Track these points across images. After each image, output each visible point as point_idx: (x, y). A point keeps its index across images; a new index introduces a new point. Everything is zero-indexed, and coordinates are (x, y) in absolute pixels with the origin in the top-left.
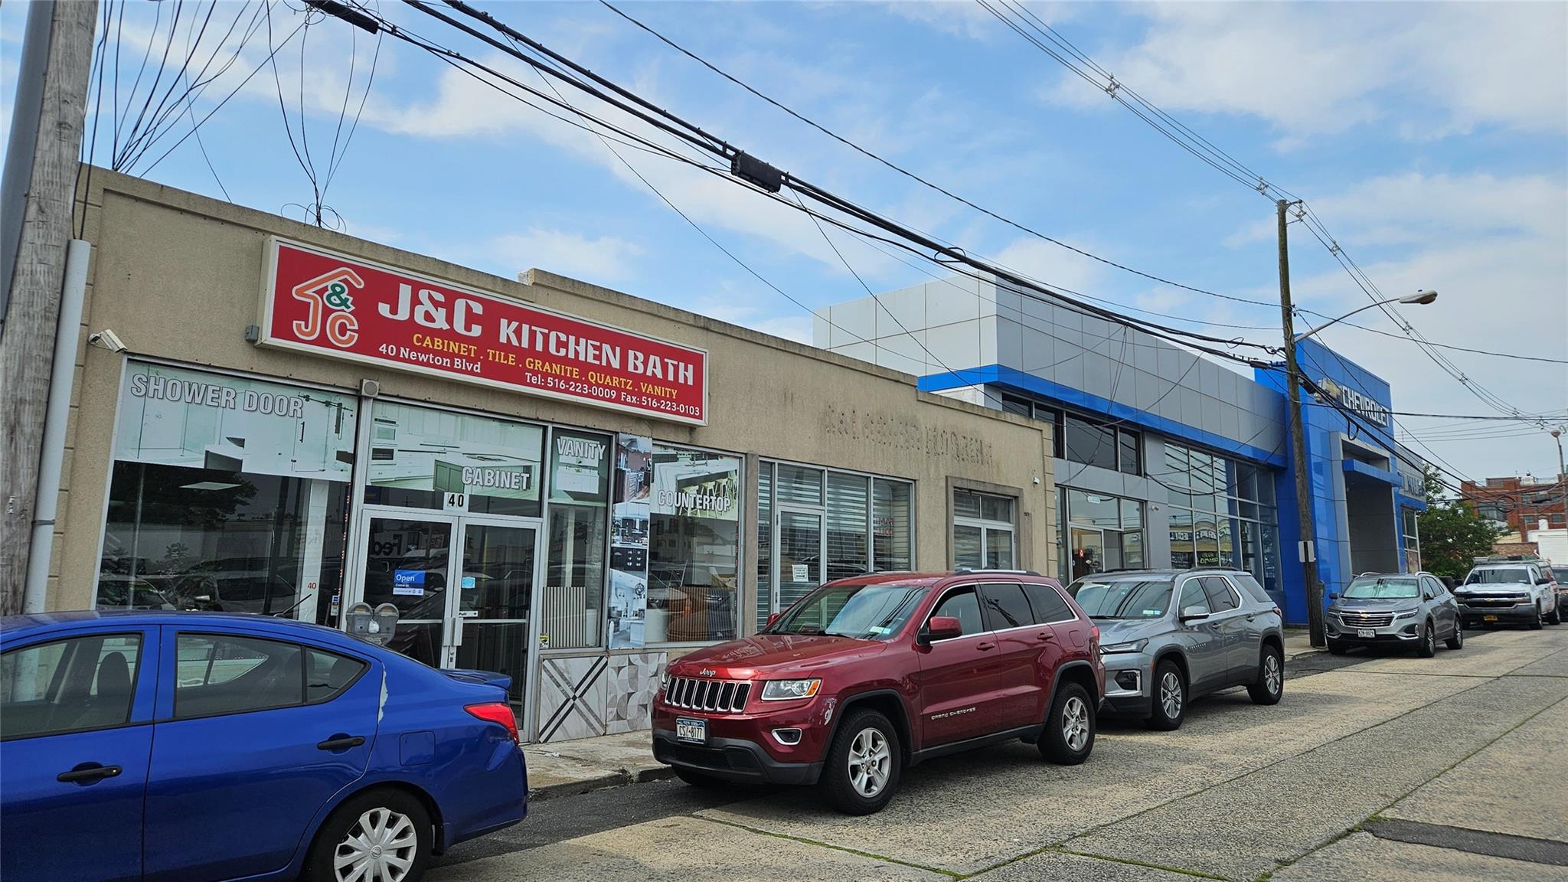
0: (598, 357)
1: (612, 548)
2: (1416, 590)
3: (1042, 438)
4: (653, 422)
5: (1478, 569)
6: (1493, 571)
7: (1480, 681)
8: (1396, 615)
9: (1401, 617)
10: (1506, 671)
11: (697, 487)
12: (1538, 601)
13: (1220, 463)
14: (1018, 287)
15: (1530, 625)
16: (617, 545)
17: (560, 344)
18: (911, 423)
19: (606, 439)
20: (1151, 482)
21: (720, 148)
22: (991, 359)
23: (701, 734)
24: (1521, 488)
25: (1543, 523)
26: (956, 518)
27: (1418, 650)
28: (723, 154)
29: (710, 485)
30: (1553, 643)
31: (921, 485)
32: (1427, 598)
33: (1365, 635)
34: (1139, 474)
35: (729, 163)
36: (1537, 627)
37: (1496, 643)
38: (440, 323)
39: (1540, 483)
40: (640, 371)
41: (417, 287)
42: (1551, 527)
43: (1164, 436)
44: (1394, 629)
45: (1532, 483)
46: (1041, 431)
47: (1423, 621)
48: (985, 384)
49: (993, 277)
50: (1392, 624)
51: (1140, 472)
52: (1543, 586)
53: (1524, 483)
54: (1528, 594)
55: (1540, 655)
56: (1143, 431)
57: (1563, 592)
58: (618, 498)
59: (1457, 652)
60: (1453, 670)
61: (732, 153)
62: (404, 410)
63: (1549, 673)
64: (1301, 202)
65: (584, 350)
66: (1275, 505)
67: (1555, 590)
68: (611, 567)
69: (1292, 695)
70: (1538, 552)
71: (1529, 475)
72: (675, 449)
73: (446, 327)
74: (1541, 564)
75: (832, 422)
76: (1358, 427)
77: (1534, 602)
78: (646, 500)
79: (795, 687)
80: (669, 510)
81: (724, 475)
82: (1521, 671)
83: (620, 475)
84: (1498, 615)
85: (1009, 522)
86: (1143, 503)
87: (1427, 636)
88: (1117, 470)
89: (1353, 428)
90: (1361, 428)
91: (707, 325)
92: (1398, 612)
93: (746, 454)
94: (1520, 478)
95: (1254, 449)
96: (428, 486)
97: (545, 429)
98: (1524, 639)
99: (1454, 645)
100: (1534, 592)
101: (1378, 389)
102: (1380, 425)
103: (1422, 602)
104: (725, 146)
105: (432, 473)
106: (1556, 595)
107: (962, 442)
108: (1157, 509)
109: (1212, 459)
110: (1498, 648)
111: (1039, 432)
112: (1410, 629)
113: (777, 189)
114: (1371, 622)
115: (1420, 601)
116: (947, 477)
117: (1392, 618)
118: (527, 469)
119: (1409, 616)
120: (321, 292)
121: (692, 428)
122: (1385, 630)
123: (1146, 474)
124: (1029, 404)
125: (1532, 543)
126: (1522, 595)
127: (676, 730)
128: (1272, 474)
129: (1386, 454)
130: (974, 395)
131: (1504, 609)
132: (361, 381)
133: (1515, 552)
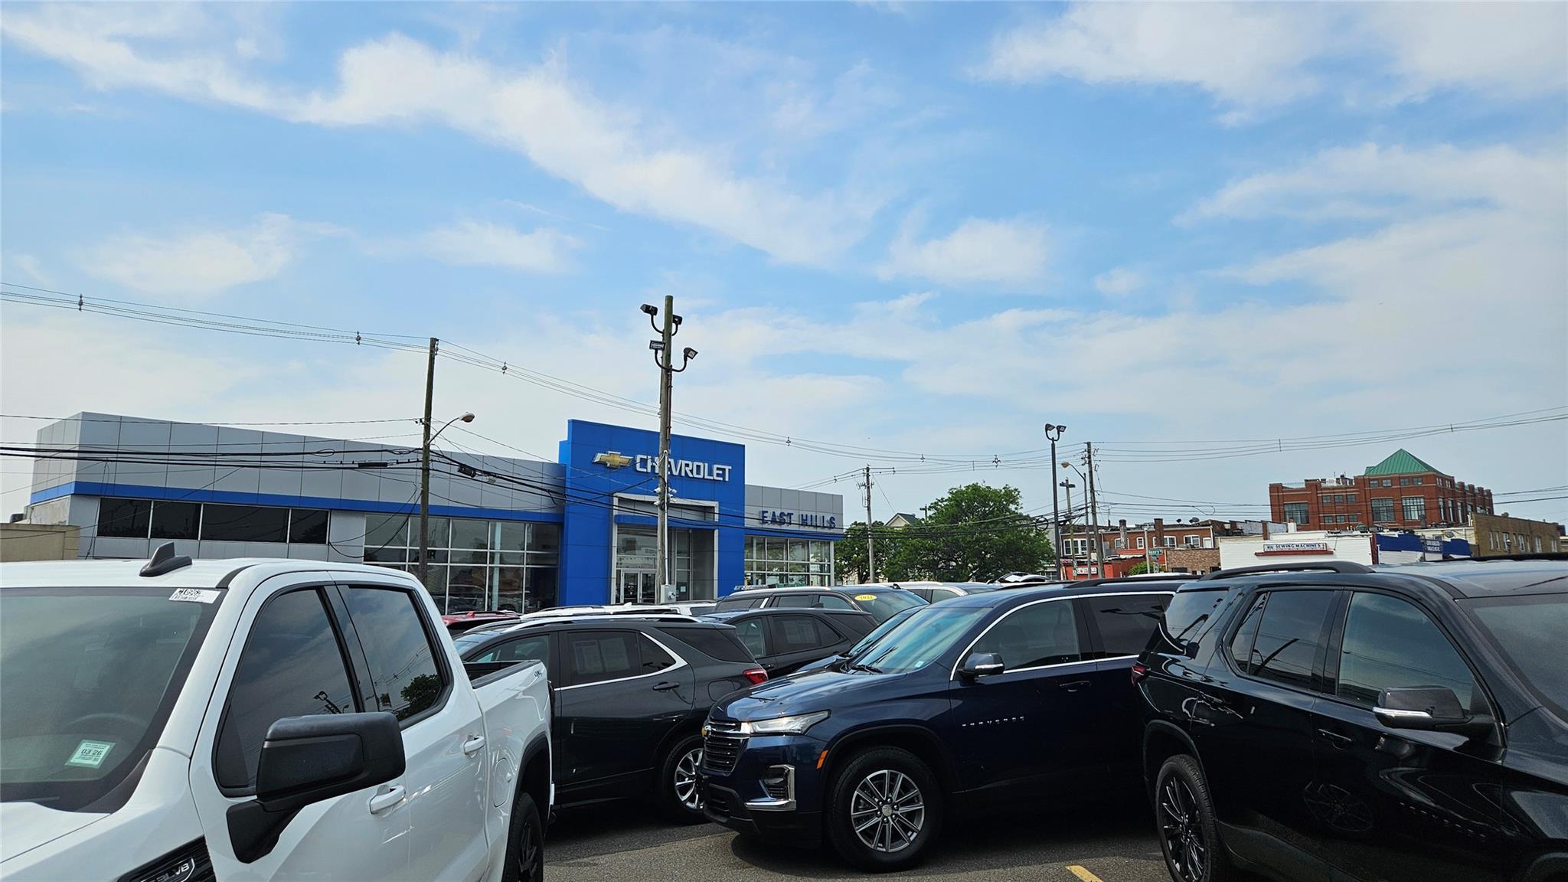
24: (1322, 489)
48: (70, 495)
102: (713, 480)
130: (66, 502)
133: (1207, 556)
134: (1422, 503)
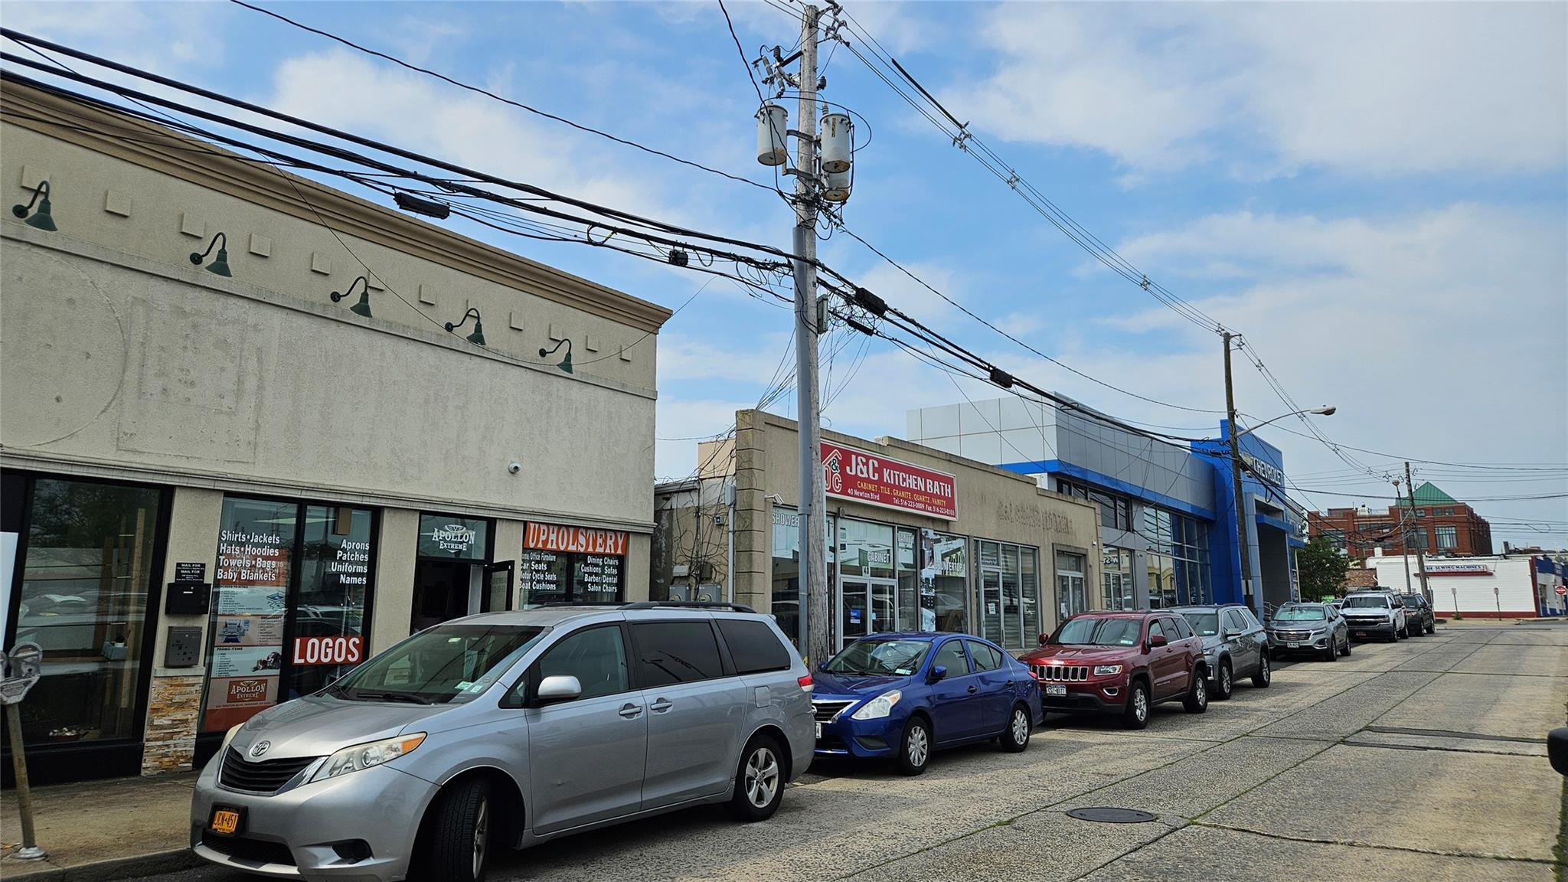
0: (916, 486)
1: (922, 596)
2: (1322, 614)
3: (1095, 514)
4: (934, 520)
5: (1349, 597)
6: (1361, 598)
7: (1377, 675)
8: (1313, 632)
9: (1316, 634)
10: (1389, 669)
11: (949, 558)
12: (1394, 620)
13: (1165, 516)
14: (1098, 421)
15: (1389, 639)
16: (924, 594)
17: (904, 480)
18: (1035, 510)
19: (915, 531)
20: (1137, 536)
21: (987, 367)
22: (1052, 456)
23: (1063, 692)
24: (1358, 518)
25: (1378, 551)
26: (1058, 571)
27: (1326, 656)
28: (988, 370)
29: (954, 556)
30: (1410, 651)
31: (1041, 550)
32: (1330, 620)
33: (1292, 646)
34: (1128, 530)
35: (989, 374)
36: (1395, 641)
37: (1371, 652)
38: (865, 475)
39: (1373, 513)
40: (932, 491)
41: (857, 455)
42: (1385, 553)
43: (1143, 502)
44: (1311, 642)
45: (1367, 514)
46: (1095, 509)
47: (1330, 636)
48: (1049, 473)
49: (1053, 403)
50: (1310, 639)
51: (1129, 528)
52: (1397, 610)
53: (1360, 514)
54: (1388, 616)
55: (1406, 659)
56: (1131, 498)
57: (1409, 614)
58: (922, 567)
59: (1348, 658)
60: (1355, 669)
61: (991, 369)
62: (848, 522)
63: (1416, 669)
64: (1241, 335)
65: (911, 482)
66: (1207, 548)
67: (1405, 612)
68: (922, 606)
69: (1274, 683)
70: (1376, 577)
71: (1364, 506)
72: (940, 535)
73: (867, 476)
74: (1395, 593)
75: (1003, 513)
76: (1273, 493)
77: (1391, 622)
78: (933, 567)
79: (1110, 669)
80: (939, 573)
81: (959, 549)
82: (1397, 669)
83: (922, 552)
84: (1366, 631)
85: (1080, 571)
86: (1132, 551)
87: (1332, 646)
88: (1117, 528)
89: (1269, 493)
90: (1275, 495)
91: (950, 459)
92: (1313, 630)
93: (968, 536)
94: (1357, 509)
95: (1193, 507)
96: (856, 563)
97: (893, 527)
98: (1388, 649)
99: (1346, 653)
100: (1392, 614)
101: (1274, 456)
102: (1277, 485)
103: (1328, 624)
104: (989, 366)
105: (858, 556)
106: (1406, 617)
107: (1058, 520)
108: (1141, 556)
109: (1156, 512)
110: (1373, 655)
111: (1093, 510)
112: (1321, 642)
113: (1010, 386)
114: (1298, 637)
115: (1325, 623)
116: (1053, 544)
117: (1310, 634)
118: (889, 550)
119: (1320, 633)
120: (829, 464)
121: (947, 522)
122: (1305, 643)
123: (1133, 530)
124: (1085, 489)
125: (1371, 569)
126: (1383, 617)
127: (1046, 691)
128: (1205, 526)
129: (1282, 507)
130: (1043, 481)
131: (1370, 627)
132: (839, 509)
133: (1357, 576)
134: (1454, 532)
